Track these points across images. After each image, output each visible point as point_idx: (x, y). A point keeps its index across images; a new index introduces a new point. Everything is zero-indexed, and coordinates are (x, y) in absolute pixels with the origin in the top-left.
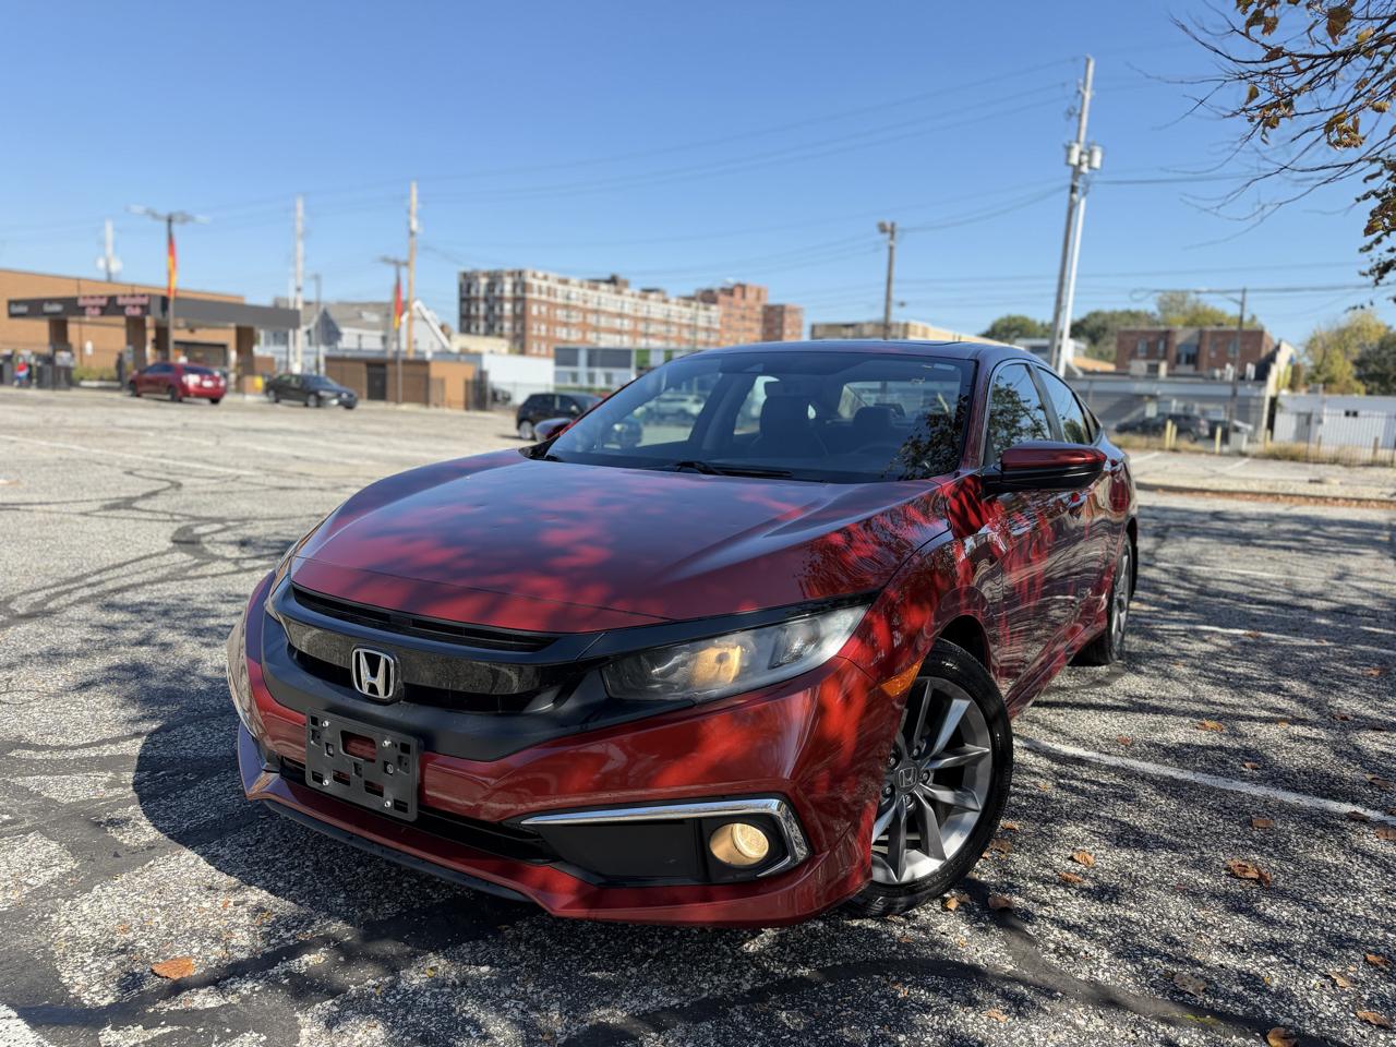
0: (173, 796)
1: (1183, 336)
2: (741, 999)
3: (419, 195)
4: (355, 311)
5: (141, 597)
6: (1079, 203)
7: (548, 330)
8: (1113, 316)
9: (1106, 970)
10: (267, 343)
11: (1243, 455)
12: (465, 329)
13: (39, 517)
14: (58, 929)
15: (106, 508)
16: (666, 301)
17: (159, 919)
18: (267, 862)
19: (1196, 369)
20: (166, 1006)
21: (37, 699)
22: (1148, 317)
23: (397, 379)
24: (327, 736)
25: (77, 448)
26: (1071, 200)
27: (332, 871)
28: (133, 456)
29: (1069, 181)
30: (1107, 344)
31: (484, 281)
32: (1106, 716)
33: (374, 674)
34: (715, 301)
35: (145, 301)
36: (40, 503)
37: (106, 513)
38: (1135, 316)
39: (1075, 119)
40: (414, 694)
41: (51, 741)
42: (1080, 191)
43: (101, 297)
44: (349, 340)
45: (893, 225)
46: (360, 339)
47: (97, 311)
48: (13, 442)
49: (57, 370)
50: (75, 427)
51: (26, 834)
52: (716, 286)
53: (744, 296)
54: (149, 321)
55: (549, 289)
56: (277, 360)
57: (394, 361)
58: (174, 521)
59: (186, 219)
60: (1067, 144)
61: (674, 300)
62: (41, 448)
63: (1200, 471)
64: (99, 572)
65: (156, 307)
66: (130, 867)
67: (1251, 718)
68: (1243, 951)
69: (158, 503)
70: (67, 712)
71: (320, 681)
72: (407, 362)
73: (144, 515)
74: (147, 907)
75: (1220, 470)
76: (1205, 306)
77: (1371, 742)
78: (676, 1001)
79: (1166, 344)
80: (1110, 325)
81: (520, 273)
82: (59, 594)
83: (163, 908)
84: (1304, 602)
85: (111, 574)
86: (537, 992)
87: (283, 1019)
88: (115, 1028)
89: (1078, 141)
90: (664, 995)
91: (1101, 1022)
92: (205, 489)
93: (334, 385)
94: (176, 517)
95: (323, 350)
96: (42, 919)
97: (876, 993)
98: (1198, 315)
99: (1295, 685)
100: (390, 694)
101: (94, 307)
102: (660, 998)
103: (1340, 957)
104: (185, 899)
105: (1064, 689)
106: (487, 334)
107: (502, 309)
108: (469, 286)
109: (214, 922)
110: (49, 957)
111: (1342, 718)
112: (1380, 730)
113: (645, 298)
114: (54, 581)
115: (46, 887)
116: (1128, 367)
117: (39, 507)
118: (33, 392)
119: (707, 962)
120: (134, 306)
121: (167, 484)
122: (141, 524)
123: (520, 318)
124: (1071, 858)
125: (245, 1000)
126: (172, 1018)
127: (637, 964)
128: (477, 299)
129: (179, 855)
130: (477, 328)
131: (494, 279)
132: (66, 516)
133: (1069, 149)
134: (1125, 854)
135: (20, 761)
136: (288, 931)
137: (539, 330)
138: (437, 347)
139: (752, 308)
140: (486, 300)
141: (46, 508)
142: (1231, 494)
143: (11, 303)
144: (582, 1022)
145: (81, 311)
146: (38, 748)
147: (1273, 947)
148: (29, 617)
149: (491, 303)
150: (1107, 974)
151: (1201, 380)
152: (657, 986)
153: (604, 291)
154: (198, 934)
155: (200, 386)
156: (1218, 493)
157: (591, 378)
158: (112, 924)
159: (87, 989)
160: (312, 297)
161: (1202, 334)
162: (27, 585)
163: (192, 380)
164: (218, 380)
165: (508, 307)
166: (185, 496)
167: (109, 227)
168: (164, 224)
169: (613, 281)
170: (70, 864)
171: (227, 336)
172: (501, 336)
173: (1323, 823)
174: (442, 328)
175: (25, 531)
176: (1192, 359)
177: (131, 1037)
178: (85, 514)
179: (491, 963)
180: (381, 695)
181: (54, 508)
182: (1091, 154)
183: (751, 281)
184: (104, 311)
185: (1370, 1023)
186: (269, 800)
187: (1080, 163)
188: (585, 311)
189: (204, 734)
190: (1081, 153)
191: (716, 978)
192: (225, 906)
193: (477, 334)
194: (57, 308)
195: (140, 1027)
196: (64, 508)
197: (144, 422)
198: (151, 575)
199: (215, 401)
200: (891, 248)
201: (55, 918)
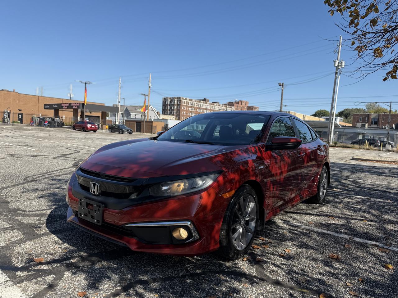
0: (52, 223)
1: (373, 116)
2: (179, 277)
3: (151, 77)
4: (135, 108)
5: (60, 178)
6: (338, 77)
7: (186, 113)
8: (352, 110)
9: (281, 276)
10: (111, 117)
11: (389, 151)
12: (164, 113)
13: (41, 158)
14: (15, 250)
15: (59, 157)
16: (219, 105)
17: (39, 250)
18: (70, 239)
19: (378, 126)
20: (34, 268)
21: (27, 200)
22: (363, 110)
23: (144, 126)
24: (83, 204)
25: (56, 142)
26: (336, 76)
27: (85, 242)
28: (69, 144)
29: (335, 71)
30: (350, 118)
31: (169, 100)
32: (312, 217)
33: (94, 188)
34: (233, 105)
35: (78, 105)
36: (43, 155)
37: (58, 158)
38: (359, 110)
39: (337, 53)
40: (103, 193)
41: (27, 210)
42: (338, 74)
43: (67, 104)
44: (133, 116)
45: (283, 84)
46: (135, 116)
47: (66, 107)
48: (40, 140)
49: (55, 123)
50: (57, 137)
51: (14, 230)
52: (234, 101)
53: (242, 104)
54: (79, 110)
55: (187, 102)
56: (113, 121)
57: (143, 121)
58: (75, 160)
59: (90, 83)
60: (334, 61)
61: (221, 105)
62: (46, 142)
63: (375, 155)
64: (52, 172)
65: (81, 106)
66: (36, 238)
67: (356, 219)
68: (323, 275)
69: (72, 156)
70: (33, 203)
71: (83, 191)
72: (147, 122)
73: (67, 159)
74: (37, 247)
75: (381, 155)
76: (381, 107)
77: (390, 227)
78: (162, 276)
79: (368, 118)
80: (351, 113)
81: (179, 98)
82: (40, 177)
83: (41, 247)
84: (389, 191)
85: (55, 172)
86: (126, 272)
87: (61, 273)
88: (20, 272)
89: (338, 60)
90: (159, 275)
91: (274, 289)
92: (85, 153)
93: (127, 128)
94: (76, 159)
95: (125, 118)
96: (12, 248)
97: (215, 278)
98: (378, 110)
99: (374, 212)
100: (98, 193)
101: (65, 106)
102: (158, 275)
103: (352, 279)
104: (47, 246)
105: (303, 210)
106: (169, 115)
107: (174, 108)
108: (165, 101)
109: (52, 251)
110: (11, 256)
111: (384, 221)
112: (394, 224)
113: (214, 105)
114: (40, 173)
115: (15, 241)
116: (356, 125)
117: (42, 156)
118: (49, 128)
119: (173, 268)
120: (75, 106)
121: (76, 151)
122: (66, 161)
123: (179, 110)
124: (284, 251)
125: (53, 268)
126: (34, 271)
127: (154, 267)
128: (167, 105)
129: (49, 236)
130: (167, 113)
131: (172, 100)
132: (48, 158)
133: (335, 62)
134: (301, 250)
135: (18, 214)
136: (69, 254)
137: (184, 113)
138: (156, 118)
139: (244, 108)
140: (170, 105)
141: (44, 156)
142: (382, 161)
143: (45, 105)
144: (135, 279)
145: (62, 107)
146: (23, 211)
147: (333, 275)
148: (32, 181)
149: (171, 106)
150: (281, 278)
151: (378, 129)
152: (158, 273)
153: (202, 103)
154: (47, 253)
155: (91, 127)
156: (377, 161)
157: (197, 127)
158: (27, 250)
159: (17, 263)
160: (123, 104)
161: (379, 115)
162: (33, 174)
163: (89, 126)
164: (96, 126)
165: (175, 107)
166: (80, 154)
167: (71, 86)
168: (85, 84)
169: (205, 100)
170: (23, 237)
171: (99, 114)
172: (173, 115)
173: (364, 246)
174: (157, 113)
175: (37, 162)
176: (376, 123)
177: (24, 274)
178: (53, 158)
179: (117, 265)
180: (96, 194)
181: (46, 156)
182: (341, 63)
183: (244, 100)
184: (68, 107)
185: (352, 295)
186: (71, 222)
187: (338, 66)
188: (197, 108)
189: (65, 210)
190: (339, 63)
191: (174, 272)
192: (56, 248)
193: (167, 115)
194: (56, 106)
195: (27, 272)
196: (48, 157)
197: (75, 136)
198: (65, 173)
199: (95, 131)
200: (282, 90)
201: (15, 248)
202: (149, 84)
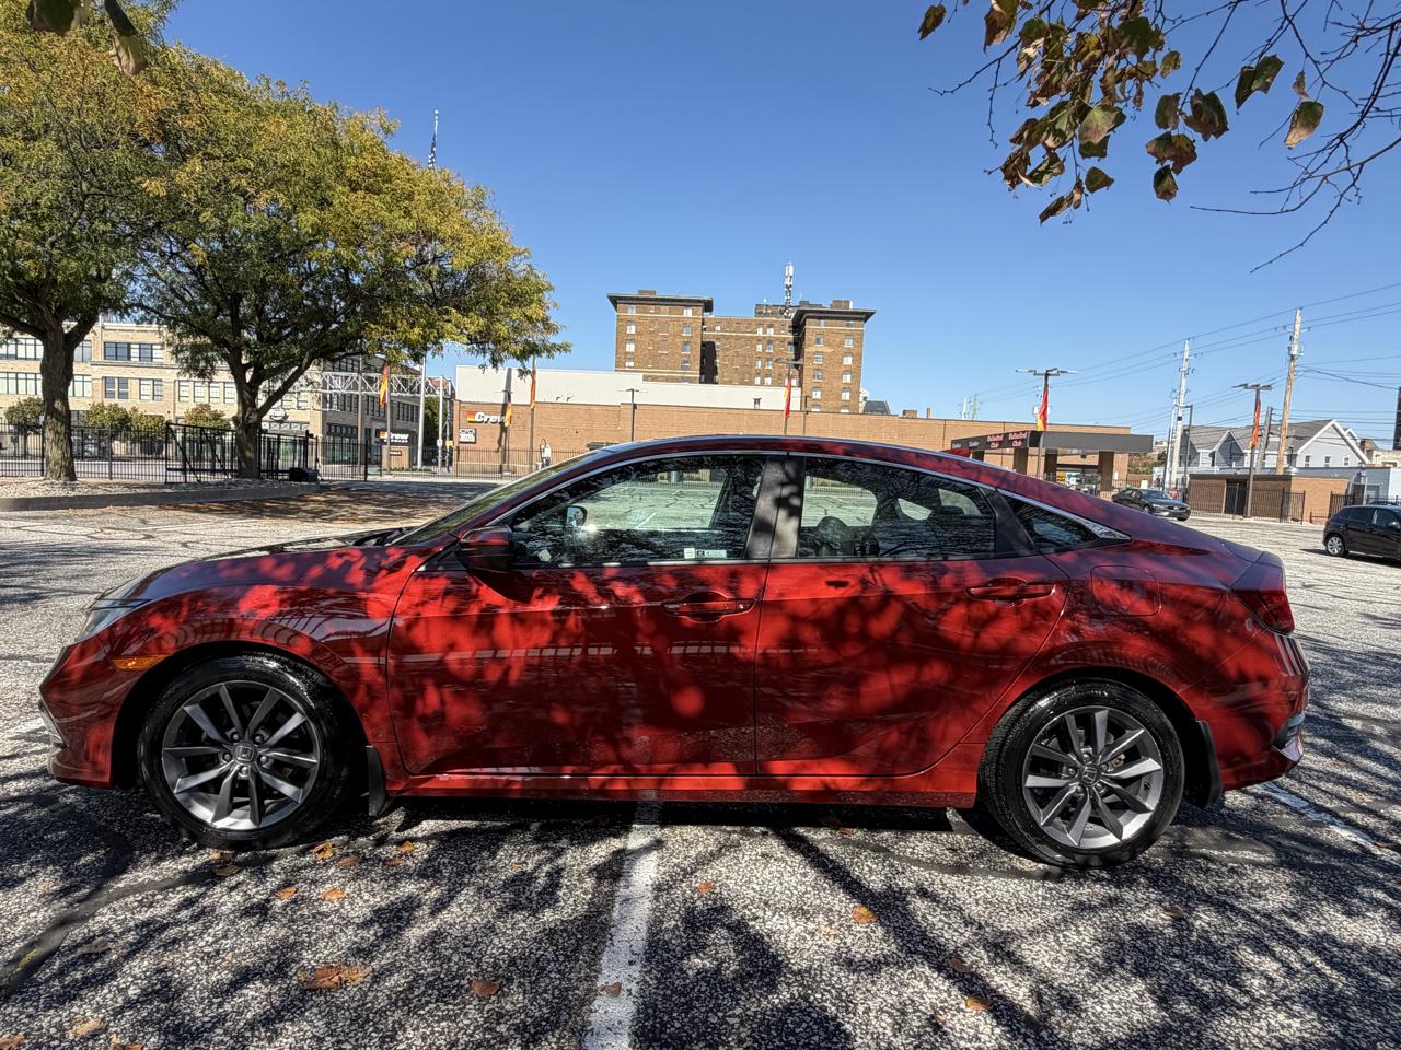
23: (1249, 493)
35: (1028, 437)
43: (1001, 435)
47: (998, 445)
59: (1060, 372)
93: (1170, 500)
101: (995, 442)
120: (1018, 440)
138: (1354, 463)
143: (953, 442)
145: (991, 445)
174: (1362, 443)
184: (1002, 444)
194: (976, 444)
202: (1290, 348)
